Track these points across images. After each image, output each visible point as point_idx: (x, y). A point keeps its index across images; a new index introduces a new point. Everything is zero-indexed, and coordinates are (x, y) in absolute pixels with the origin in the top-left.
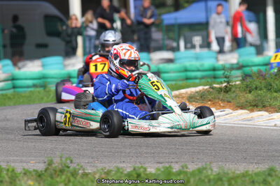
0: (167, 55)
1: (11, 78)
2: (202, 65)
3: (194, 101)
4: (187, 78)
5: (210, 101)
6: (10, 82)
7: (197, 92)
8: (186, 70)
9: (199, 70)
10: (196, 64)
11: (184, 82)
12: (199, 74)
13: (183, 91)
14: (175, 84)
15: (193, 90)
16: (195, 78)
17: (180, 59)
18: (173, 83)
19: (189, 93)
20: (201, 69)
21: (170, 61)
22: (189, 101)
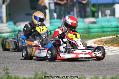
0: (92, 19)
1: (13, 31)
2: (111, 25)
3: (108, 44)
4: (103, 32)
5: (116, 43)
6: (13, 33)
7: (109, 39)
8: (103, 28)
9: (109, 28)
10: (108, 24)
11: (102, 34)
12: (109, 30)
13: (102, 38)
14: (97, 35)
15: (107, 38)
16: (108, 32)
17: (99, 22)
18: (96, 34)
19: (105, 39)
20: (111, 27)
21: (94, 23)
22: (105, 43)
